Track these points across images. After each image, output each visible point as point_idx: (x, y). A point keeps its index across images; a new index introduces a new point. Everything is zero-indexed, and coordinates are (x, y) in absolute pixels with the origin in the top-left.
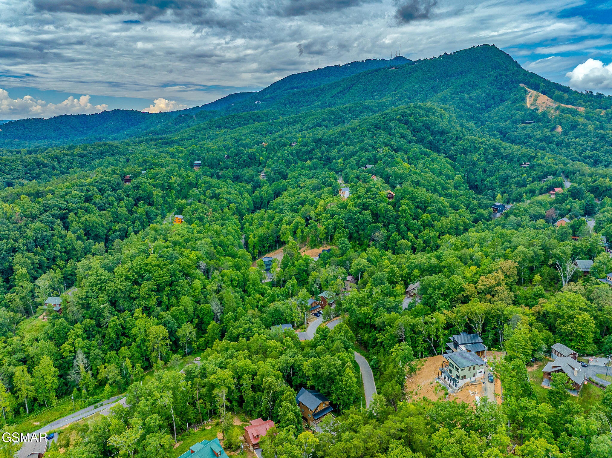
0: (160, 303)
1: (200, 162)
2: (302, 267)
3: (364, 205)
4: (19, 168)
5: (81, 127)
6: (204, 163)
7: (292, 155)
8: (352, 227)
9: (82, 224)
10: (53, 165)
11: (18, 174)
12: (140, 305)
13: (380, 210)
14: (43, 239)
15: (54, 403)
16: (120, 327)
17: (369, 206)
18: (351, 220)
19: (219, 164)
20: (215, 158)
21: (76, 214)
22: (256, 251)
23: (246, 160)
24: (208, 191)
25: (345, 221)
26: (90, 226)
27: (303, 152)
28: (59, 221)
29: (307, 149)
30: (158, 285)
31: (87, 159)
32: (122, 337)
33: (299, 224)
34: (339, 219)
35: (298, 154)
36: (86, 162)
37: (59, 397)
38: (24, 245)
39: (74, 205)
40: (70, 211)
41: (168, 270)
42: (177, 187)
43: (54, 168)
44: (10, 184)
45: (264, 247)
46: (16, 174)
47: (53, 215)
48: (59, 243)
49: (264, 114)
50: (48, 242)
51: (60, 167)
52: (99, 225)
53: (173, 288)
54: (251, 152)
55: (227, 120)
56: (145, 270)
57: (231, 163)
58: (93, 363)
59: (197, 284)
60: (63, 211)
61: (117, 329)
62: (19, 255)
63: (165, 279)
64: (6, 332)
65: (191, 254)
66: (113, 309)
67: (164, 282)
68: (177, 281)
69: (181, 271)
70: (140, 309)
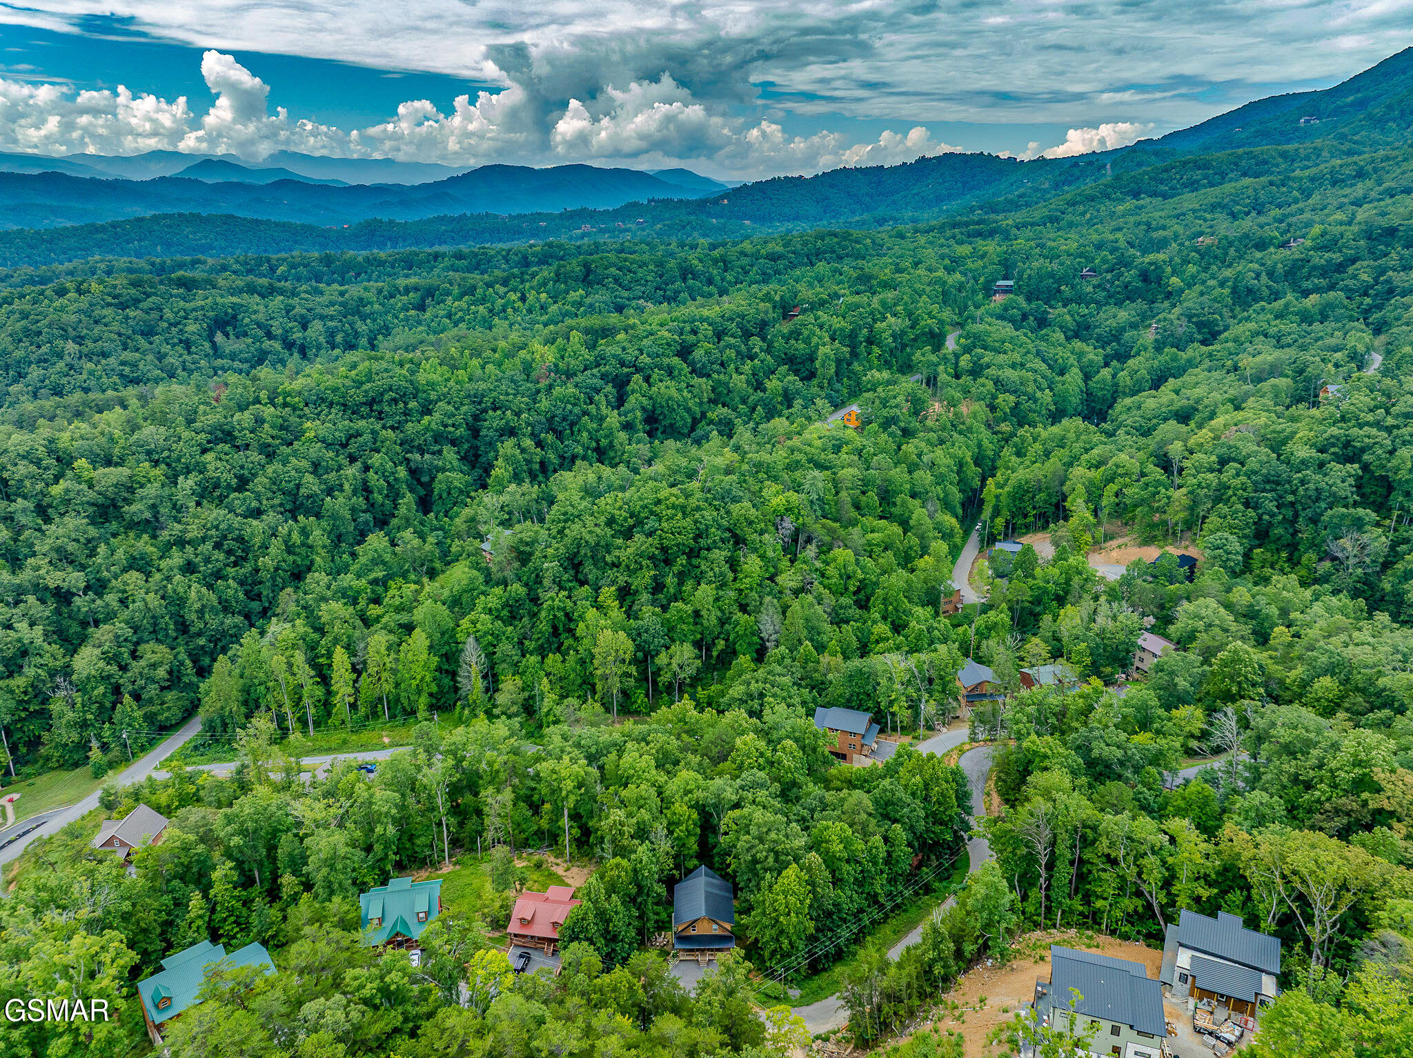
0: (658, 587)
1: (1011, 283)
2: (1051, 586)
3: (1347, 444)
4: (649, 278)
5: (867, 194)
6: (1020, 287)
7: (1271, 275)
8: (1272, 506)
9: (651, 398)
10: (711, 274)
11: (643, 289)
12: (613, 583)
13: (1397, 470)
14: (564, 419)
15: (422, 714)
16: (560, 614)
17: (1363, 450)
18: (1278, 483)
19: (1059, 291)
20: (1052, 275)
21: (647, 379)
22: (1000, 521)
23: (1129, 283)
24: (967, 356)
25: (1255, 483)
26: (662, 407)
27: (1314, 268)
28: (609, 388)
29: (1329, 261)
30: (664, 549)
31: (781, 264)
32: (564, 636)
33: (1120, 471)
34: (1238, 475)
35: (1294, 275)
36: (777, 272)
37: (431, 708)
38: (528, 424)
39: (648, 360)
40: (638, 370)
41: (696, 522)
42: (890, 340)
43: (710, 282)
44: (620, 309)
45: (1025, 516)
46: (638, 289)
47: (603, 377)
48: (588, 431)
49: (1284, 155)
50: (572, 425)
51: (723, 280)
52: (679, 406)
53: (695, 562)
54: (1150, 264)
55: (1165, 175)
56: (652, 513)
57: (1090, 289)
58: (499, 668)
59: (752, 565)
60: (626, 370)
61: (555, 616)
62: (513, 441)
63: (680, 539)
64: (408, 571)
65: (776, 497)
66: (566, 577)
67: (678, 545)
68: (709, 549)
69: (730, 531)
70: (613, 588)
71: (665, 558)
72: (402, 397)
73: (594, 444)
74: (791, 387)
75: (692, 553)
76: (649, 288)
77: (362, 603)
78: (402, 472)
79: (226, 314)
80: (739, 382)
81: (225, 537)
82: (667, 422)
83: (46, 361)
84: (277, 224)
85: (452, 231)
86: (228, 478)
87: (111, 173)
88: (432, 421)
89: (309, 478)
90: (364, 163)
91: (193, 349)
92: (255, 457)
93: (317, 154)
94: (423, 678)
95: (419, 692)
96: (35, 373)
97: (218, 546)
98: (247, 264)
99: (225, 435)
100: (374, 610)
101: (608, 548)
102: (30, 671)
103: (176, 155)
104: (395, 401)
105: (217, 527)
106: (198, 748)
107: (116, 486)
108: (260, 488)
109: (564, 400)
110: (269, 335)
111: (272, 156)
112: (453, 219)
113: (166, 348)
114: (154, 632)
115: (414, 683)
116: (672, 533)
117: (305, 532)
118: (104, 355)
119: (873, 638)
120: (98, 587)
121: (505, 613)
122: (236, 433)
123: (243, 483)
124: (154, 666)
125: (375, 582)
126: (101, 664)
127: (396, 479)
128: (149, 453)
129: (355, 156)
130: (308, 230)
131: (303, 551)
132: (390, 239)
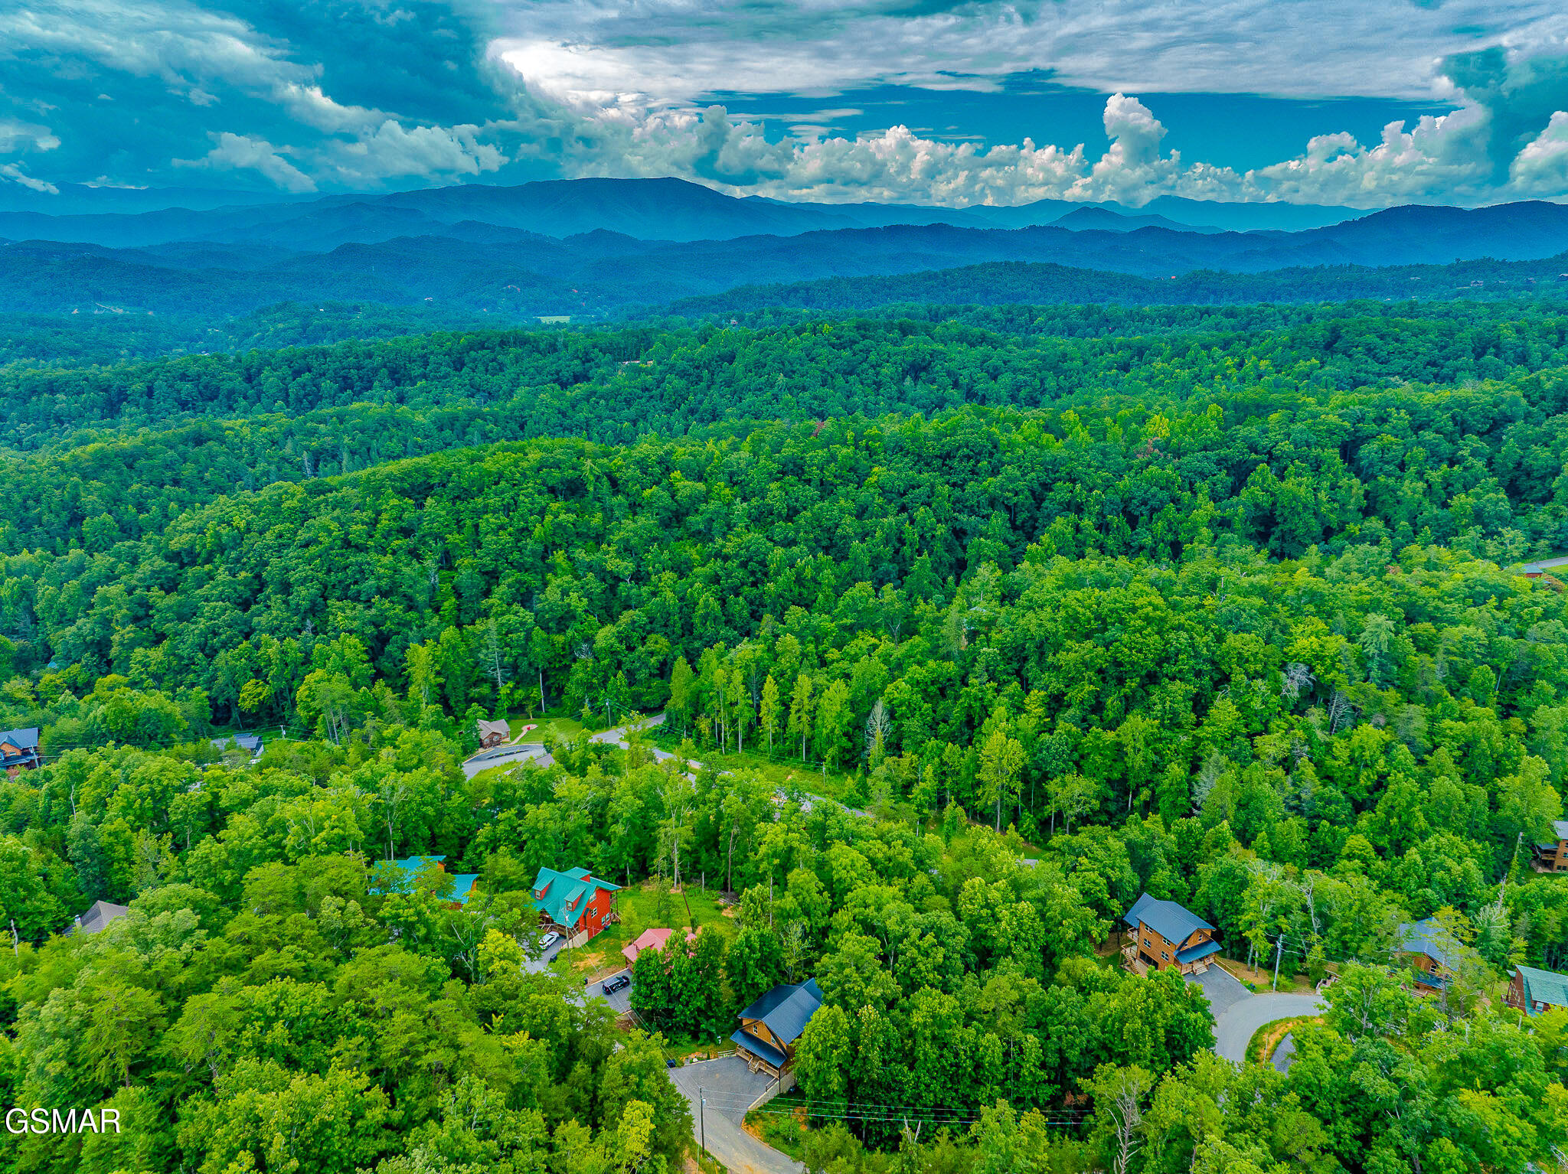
0: (1097, 706)
9: (1273, 495)
12: (1046, 687)
15: (826, 764)
21: (1281, 471)
26: (1284, 507)
28: (1222, 475)
30: (1115, 664)
37: (836, 761)
38: (1098, 502)
39: (1289, 448)
47: (1220, 461)
58: (905, 742)
59: (1224, 711)
60: (1253, 456)
61: (970, 706)
62: (1073, 516)
63: (1136, 657)
64: (879, 625)
65: (1306, 639)
66: (1001, 667)
67: (1133, 664)
68: (1173, 679)
69: (1213, 663)
70: (1043, 693)
71: (1113, 674)
72: (976, 455)
73: (1170, 537)
74: (1490, 508)
75: (1152, 678)
76: (1419, 361)
77: (826, 643)
78: (941, 530)
79: (924, 360)
80: (1411, 488)
81: (751, 559)
82: (1286, 527)
83: (760, 389)
84: (1097, 274)
85: (1292, 285)
86: (780, 507)
87: (997, 223)
88: (991, 483)
89: (848, 519)
90: (1255, 208)
91: (882, 391)
92: (812, 492)
93: (1202, 199)
94: (833, 730)
95: (830, 743)
96: (749, 398)
97: (744, 565)
98: (1009, 313)
99: (795, 469)
100: (833, 654)
101: (1058, 647)
102: (570, 632)
103: (1060, 204)
104: (969, 458)
105: (748, 549)
106: (658, 735)
107: (690, 497)
108: (802, 521)
109: (1153, 482)
110: (956, 385)
111: (1153, 203)
112: (1305, 271)
113: (858, 388)
114: (666, 626)
115: (825, 731)
116: (1131, 649)
117: (818, 569)
118: (804, 389)
119: (1345, 851)
120: (639, 578)
121: (932, 689)
122: (806, 468)
123: (792, 514)
124: (652, 654)
125: (844, 628)
126: (613, 640)
127: (933, 536)
128: (731, 475)
129: (1246, 200)
130: (1127, 281)
131: (812, 585)
132: (1214, 292)
